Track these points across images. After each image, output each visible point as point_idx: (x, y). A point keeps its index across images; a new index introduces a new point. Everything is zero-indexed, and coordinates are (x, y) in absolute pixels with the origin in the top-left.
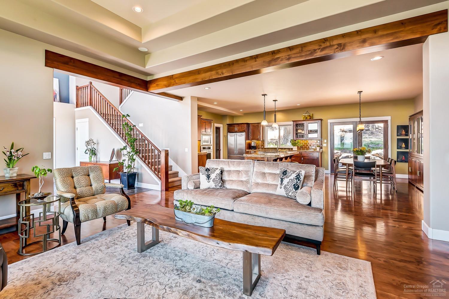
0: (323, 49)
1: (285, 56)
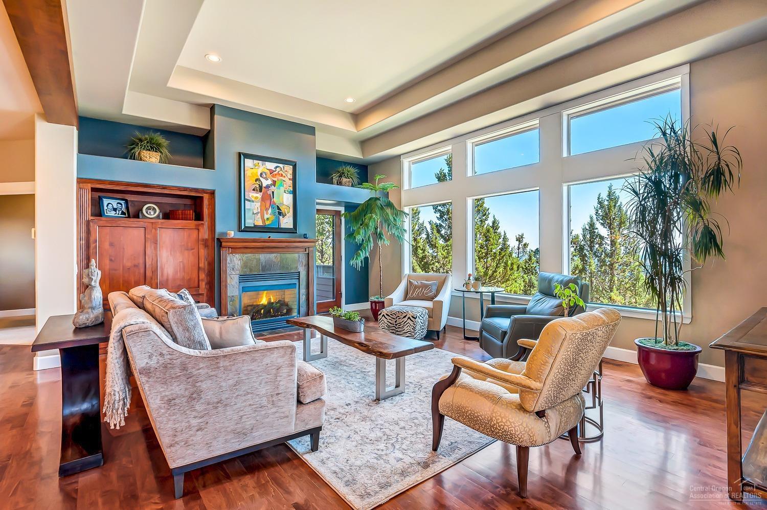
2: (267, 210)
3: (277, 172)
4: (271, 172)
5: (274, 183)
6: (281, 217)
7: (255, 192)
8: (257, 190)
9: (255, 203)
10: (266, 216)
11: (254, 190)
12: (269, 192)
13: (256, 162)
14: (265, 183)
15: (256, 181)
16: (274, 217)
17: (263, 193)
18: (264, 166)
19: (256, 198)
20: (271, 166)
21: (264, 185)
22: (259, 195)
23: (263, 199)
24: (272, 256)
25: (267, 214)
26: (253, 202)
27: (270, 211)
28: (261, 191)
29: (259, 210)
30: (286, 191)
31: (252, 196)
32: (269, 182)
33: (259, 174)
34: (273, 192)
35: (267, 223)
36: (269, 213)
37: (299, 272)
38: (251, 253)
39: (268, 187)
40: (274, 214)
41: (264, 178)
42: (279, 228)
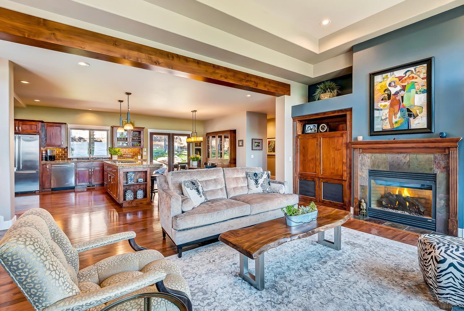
0: (247, 81)
1: (224, 74)
2: (395, 114)
3: (407, 76)
4: (400, 78)
5: (404, 88)
6: (411, 119)
7: (384, 101)
8: (385, 99)
9: (383, 111)
10: (394, 120)
11: (382, 100)
12: (397, 98)
13: (384, 75)
14: (393, 90)
15: (384, 92)
16: (403, 119)
17: (392, 101)
18: (392, 76)
19: (385, 106)
20: (400, 73)
21: (393, 93)
22: (388, 103)
23: (392, 106)
24: (401, 156)
25: (395, 118)
26: (382, 110)
27: (399, 115)
28: (389, 98)
29: (388, 116)
30: (418, 92)
31: (381, 106)
32: (399, 88)
33: (387, 85)
34: (402, 97)
35: (395, 126)
36: (398, 117)
37: (436, 174)
38: (379, 153)
39: (397, 93)
40: (403, 116)
41: (393, 87)
42: (408, 129)
